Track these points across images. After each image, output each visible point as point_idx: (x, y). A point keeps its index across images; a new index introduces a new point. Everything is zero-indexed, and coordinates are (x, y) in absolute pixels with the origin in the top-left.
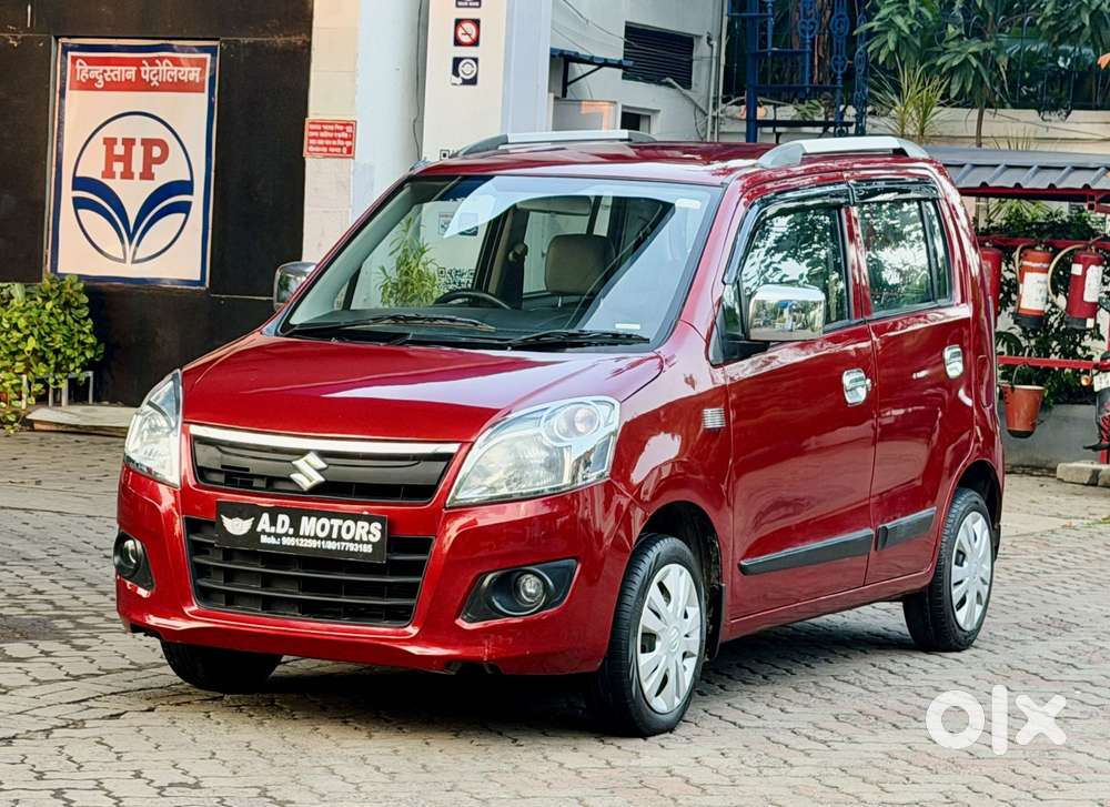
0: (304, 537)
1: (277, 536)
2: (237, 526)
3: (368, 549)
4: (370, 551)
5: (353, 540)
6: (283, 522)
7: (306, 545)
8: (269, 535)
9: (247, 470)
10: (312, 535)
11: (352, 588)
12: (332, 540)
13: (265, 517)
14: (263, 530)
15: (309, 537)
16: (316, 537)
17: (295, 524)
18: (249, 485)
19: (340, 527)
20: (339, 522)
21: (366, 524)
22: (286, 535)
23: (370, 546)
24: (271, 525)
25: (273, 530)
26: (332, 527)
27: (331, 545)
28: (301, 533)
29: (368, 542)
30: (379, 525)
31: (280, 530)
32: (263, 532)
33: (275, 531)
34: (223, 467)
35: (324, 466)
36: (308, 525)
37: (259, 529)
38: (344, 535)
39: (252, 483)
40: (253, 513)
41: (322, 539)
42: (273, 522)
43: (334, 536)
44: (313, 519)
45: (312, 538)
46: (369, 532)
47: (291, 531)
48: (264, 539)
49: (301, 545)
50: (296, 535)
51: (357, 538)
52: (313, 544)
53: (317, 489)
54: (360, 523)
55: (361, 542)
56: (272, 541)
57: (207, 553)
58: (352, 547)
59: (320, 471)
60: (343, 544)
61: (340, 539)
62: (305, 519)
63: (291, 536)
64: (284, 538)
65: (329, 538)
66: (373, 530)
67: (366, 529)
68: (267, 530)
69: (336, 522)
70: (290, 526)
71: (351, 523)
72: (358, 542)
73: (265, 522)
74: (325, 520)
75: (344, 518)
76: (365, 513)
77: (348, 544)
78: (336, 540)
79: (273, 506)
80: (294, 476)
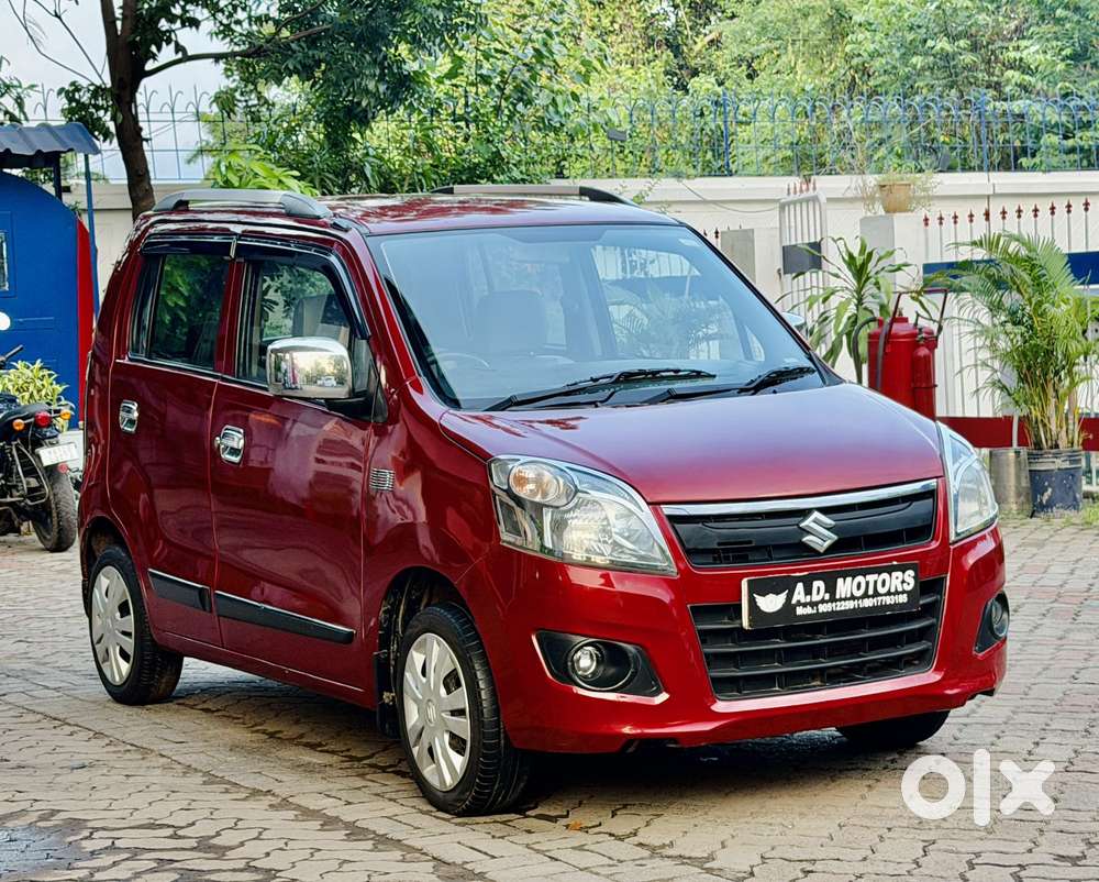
0: (841, 600)
1: (813, 604)
2: (771, 603)
3: (903, 599)
4: (905, 601)
5: (889, 593)
6: (819, 588)
7: (843, 608)
8: (805, 605)
9: (750, 542)
10: (849, 596)
12: (869, 597)
13: (800, 587)
14: (799, 601)
15: (845, 599)
16: (853, 598)
17: (831, 589)
19: (876, 582)
20: (875, 577)
21: (899, 574)
22: (823, 601)
23: (905, 595)
24: (806, 594)
25: (808, 599)
26: (867, 583)
27: (868, 603)
28: (838, 597)
29: (903, 592)
30: (911, 573)
31: (816, 598)
32: (799, 603)
33: (810, 600)
34: (719, 544)
35: (833, 523)
36: (844, 587)
37: (794, 602)
38: (881, 590)
40: (786, 585)
41: (858, 598)
42: (808, 591)
43: (871, 592)
44: (849, 579)
45: (849, 599)
46: (903, 582)
47: (827, 597)
48: (800, 611)
49: (838, 609)
50: (833, 599)
51: (893, 590)
52: (850, 605)
54: (894, 574)
55: (897, 593)
56: (809, 610)
58: (889, 600)
59: (830, 529)
60: (880, 598)
61: (876, 594)
62: (840, 581)
63: (827, 602)
64: (820, 605)
65: (866, 595)
66: (907, 579)
67: (900, 579)
68: (803, 601)
69: (871, 578)
70: (826, 592)
71: (885, 576)
72: (894, 594)
73: (799, 594)
74: (860, 578)
75: (879, 571)
76: (895, 563)
77: (884, 598)
78: (873, 597)
79: (806, 573)
80: (807, 539)
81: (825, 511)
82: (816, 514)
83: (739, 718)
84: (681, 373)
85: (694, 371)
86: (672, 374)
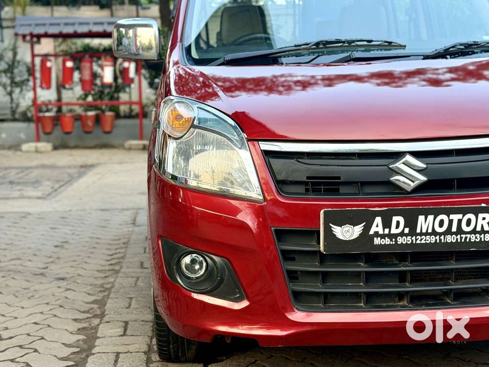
0: (421, 234)
1: (391, 236)
2: (347, 233)
5: (474, 231)
6: (398, 223)
7: (423, 242)
8: (383, 236)
9: (339, 178)
10: (430, 231)
11: (461, 275)
12: (452, 234)
13: (378, 220)
15: (427, 234)
16: (434, 233)
17: (411, 223)
18: (336, 191)
19: (460, 221)
20: (460, 216)
21: (487, 215)
22: (402, 234)
24: (385, 227)
25: (387, 231)
26: (451, 222)
27: (450, 239)
28: (418, 231)
31: (394, 231)
32: (377, 234)
33: (389, 232)
34: (308, 178)
35: (424, 166)
36: (424, 223)
37: (372, 232)
38: (465, 228)
39: (338, 190)
40: (365, 218)
41: (441, 235)
42: (387, 224)
43: (454, 229)
44: (431, 218)
45: (430, 234)
47: (407, 231)
48: (377, 241)
49: (418, 242)
50: (413, 233)
51: (479, 229)
52: (432, 239)
53: (421, 188)
54: (481, 216)
55: (482, 232)
56: (387, 241)
57: (293, 259)
58: (473, 238)
59: (419, 171)
60: (464, 236)
61: (460, 231)
62: (421, 218)
63: (407, 235)
64: (399, 238)
65: (448, 232)
67: (488, 220)
68: (381, 232)
69: (455, 217)
70: (405, 227)
71: (471, 216)
72: (480, 233)
73: (377, 226)
74: (443, 217)
75: (464, 212)
76: (483, 205)
77: (468, 236)
78: (456, 234)
79: (386, 208)
80: (395, 178)
81: (416, 154)
82: (409, 158)
83: (315, 328)
84: (373, 43)
85: (386, 42)
86: (365, 43)
